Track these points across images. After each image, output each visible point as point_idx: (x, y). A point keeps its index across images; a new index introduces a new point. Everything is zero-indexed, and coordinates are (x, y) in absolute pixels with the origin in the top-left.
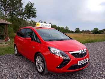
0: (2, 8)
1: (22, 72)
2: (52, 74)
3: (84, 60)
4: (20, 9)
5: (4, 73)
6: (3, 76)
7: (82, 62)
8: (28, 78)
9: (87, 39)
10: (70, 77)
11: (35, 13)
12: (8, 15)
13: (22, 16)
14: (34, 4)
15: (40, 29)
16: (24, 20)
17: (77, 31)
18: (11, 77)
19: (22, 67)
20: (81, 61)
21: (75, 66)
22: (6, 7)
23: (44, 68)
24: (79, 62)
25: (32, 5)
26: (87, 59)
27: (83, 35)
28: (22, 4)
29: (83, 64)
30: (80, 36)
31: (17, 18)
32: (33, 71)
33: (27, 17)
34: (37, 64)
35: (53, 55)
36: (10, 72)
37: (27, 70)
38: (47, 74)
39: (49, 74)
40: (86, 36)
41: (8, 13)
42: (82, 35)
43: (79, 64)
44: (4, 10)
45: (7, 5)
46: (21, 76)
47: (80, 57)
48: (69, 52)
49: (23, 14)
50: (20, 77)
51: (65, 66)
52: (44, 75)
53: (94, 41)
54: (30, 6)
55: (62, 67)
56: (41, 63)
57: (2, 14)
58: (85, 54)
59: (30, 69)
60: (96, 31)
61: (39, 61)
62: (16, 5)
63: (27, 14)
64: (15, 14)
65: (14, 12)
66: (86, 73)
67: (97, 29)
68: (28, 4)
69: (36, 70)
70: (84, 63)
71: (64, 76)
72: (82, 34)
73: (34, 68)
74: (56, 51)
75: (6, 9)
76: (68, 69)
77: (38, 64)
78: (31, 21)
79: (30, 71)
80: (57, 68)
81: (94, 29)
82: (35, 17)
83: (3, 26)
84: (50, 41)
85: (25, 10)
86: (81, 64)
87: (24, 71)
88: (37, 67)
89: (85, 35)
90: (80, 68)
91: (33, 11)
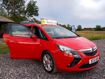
0: (5, 7)
1: (29, 71)
2: (61, 73)
3: (95, 58)
4: (22, 7)
5: (11, 72)
6: (10, 75)
7: (93, 61)
8: (36, 77)
9: (90, 36)
10: (80, 76)
11: (37, 11)
12: (10, 13)
13: (24, 14)
14: (36, 2)
15: (45, 27)
16: (27, 18)
17: (79, 29)
18: (18, 76)
19: (29, 65)
20: (92, 59)
21: (86, 65)
22: (8, 5)
23: (53, 67)
24: (90, 61)
25: (34, 3)
26: (98, 57)
27: (86, 33)
28: (25, 2)
29: (94, 62)
30: (83, 33)
31: (19, 16)
32: (40, 70)
33: (29, 15)
34: (44, 62)
35: (62, 53)
36: (17, 71)
37: (34, 68)
38: (56, 73)
39: (58, 73)
40: (89, 34)
41: (10, 11)
42: (84, 33)
43: (90, 63)
44: (6, 8)
45: (9, 3)
46: (29, 75)
47: (91, 54)
48: (80, 50)
49: (25, 12)
50: (27, 76)
51: (75, 64)
52: (53, 74)
53: (98, 39)
54: (32, 4)
55: (72, 66)
56: (49, 61)
57: (3, 13)
58: (96, 52)
59: (37, 67)
60: (98, 29)
61: (47, 60)
62: (19, 3)
63: (29, 12)
64: (17, 12)
65: (16, 10)
66: (97, 72)
67: (100, 26)
68: (30, 2)
69: (43, 69)
70: (96, 61)
71: (73, 75)
72: (84, 31)
73: (41, 67)
74: (65, 49)
75: (8, 7)
76: (79, 68)
77: (46, 62)
78: (33, 19)
79: (37, 70)
80: (68, 66)
81: (97, 26)
82: (37, 15)
83: (5, 24)
84: (58, 38)
85: (27, 8)
86: (92, 63)
87: (31, 69)
88: (45, 66)
89: (87, 32)
90: (91, 67)
91: (35, 9)
